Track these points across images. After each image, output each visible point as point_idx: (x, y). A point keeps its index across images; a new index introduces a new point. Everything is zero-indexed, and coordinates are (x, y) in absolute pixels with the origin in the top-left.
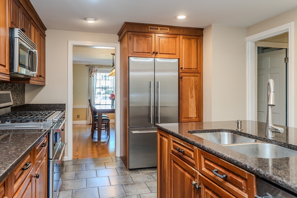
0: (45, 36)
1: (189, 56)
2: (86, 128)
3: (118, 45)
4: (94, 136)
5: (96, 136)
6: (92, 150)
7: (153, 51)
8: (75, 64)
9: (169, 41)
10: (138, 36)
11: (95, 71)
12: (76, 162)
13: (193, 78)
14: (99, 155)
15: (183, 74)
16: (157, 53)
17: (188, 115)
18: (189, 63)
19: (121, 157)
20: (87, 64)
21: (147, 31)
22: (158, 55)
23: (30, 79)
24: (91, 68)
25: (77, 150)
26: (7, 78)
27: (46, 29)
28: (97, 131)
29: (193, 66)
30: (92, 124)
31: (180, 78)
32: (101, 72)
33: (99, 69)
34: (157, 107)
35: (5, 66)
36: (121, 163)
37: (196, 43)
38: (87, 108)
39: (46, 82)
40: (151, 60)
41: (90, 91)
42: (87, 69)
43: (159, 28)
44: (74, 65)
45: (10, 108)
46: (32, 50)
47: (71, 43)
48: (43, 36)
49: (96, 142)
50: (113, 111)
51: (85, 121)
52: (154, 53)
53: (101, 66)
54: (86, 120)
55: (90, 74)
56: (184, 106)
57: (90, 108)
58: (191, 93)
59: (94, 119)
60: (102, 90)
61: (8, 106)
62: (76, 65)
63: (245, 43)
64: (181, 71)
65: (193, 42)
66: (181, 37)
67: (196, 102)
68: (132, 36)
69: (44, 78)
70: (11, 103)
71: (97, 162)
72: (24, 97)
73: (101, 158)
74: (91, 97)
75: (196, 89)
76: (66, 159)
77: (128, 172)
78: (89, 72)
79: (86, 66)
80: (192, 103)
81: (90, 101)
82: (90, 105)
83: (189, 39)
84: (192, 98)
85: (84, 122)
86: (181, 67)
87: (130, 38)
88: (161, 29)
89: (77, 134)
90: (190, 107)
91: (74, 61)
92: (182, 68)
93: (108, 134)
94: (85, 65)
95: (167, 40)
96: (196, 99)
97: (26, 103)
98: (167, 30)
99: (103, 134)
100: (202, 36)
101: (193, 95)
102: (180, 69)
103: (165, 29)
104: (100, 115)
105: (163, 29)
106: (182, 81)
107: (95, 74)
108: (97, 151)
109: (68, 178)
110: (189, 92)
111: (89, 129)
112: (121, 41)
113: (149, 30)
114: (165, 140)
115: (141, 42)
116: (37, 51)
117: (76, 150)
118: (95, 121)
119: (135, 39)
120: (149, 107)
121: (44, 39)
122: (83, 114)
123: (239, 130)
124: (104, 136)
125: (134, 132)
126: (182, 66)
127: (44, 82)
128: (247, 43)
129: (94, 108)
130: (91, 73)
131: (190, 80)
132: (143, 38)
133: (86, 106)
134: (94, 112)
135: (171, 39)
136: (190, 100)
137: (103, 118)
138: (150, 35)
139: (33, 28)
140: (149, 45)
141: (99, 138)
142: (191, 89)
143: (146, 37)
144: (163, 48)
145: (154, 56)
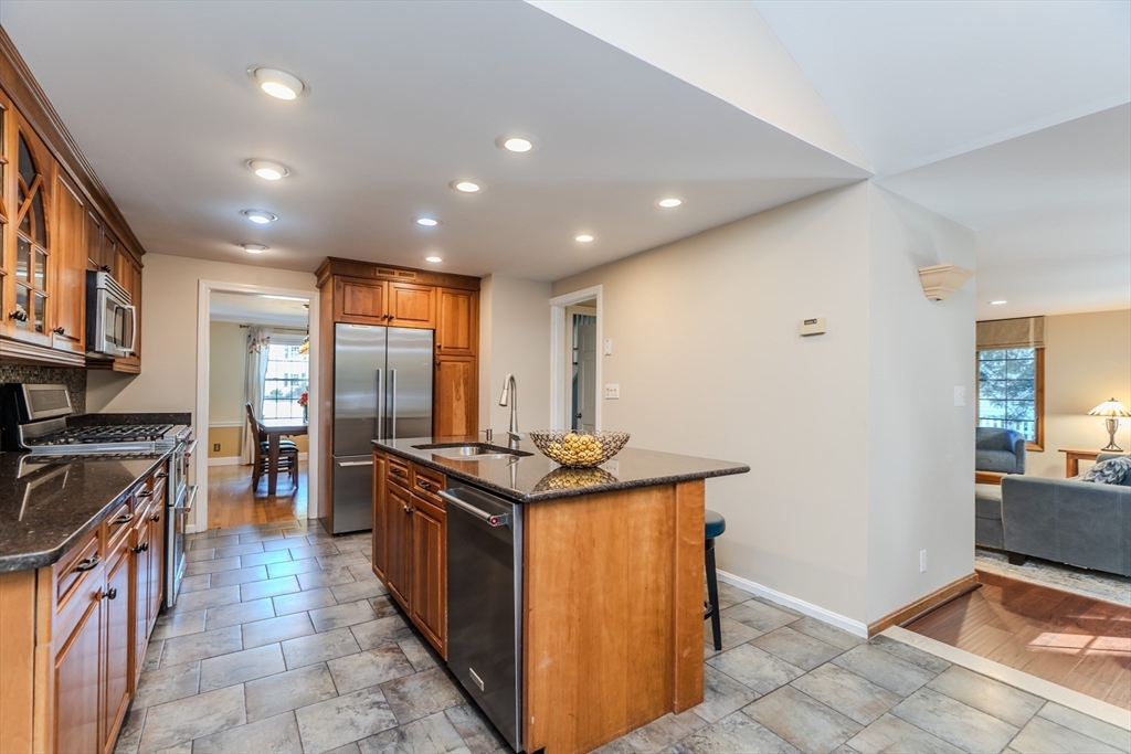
0: (142, 266)
1: (454, 325)
2: (239, 474)
3: (316, 295)
4: (259, 487)
5: (264, 486)
6: (256, 512)
7: (385, 313)
8: (216, 322)
9: (416, 298)
10: (354, 284)
11: (263, 340)
12: (215, 534)
13: (461, 364)
14: (270, 519)
15: (442, 358)
16: (392, 318)
17: (451, 431)
18: (455, 337)
19: (319, 519)
20: (244, 322)
21: (373, 275)
22: (395, 322)
23: (113, 361)
24: (253, 334)
25: (217, 515)
26: (77, 361)
27: (144, 252)
28: (266, 476)
29: (462, 342)
30: (254, 465)
31: (436, 365)
32: (279, 341)
33: (274, 336)
34: (391, 419)
35: (78, 341)
36: (318, 528)
37: (466, 303)
38: (241, 428)
39: (142, 367)
40: (380, 330)
41: (250, 387)
42: (242, 335)
43: (397, 272)
44: (213, 325)
45: (64, 419)
46: (122, 306)
47: (205, 287)
48: (137, 268)
49: (263, 499)
50: (304, 431)
51: (236, 458)
52: (385, 317)
53: (279, 329)
54: (240, 455)
55: (250, 347)
56: (443, 415)
57: (249, 424)
58: (457, 391)
59: (260, 450)
60: (286, 385)
61: (61, 416)
62: (216, 325)
63: (550, 307)
64: (437, 352)
65: (462, 301)
66: (440, 289)
67: (466, 407)
68: (342, 284)
69: (139, 358)
70: (69, 410)
71: (265, 531)
72: (84, 399)
73: (276, 523)
74: (253, 400)
75: (466, 384)
76: (190, 528)
77: (330, 540)
78: (248, 342)
79: (241, 326)
80: (459, 410)
81: (249, 408)
82: (251, 419)
83: (454, 295)
84: (458, 400)
85: (234, 460)
86: (438, 344)
87: (339, 287)
88: (400, 274)
89: (216, 486)
90: (454, 417)
91: (211, 315)
92: (440, 347)
93: (295, 482)
94: (236, 324)
95: (411, 293)
96: (466, 402)
97: (87, 411)
98: (412, 276)
99: (281, 483)
100: (479, 290)
101: (460, 396)
102: (437, 349)
103: (408, 275)
104: (275, 441)
105: (405, 275)
106: (439, 369)
107: (263, 348)
108: (267, 513)
109: (198, 559)
110: (454, 390)
111: (247, 474)
112: (321, 287)
113: (378, 274)
114: (382, 462)
115: (361, 295)
116: (133, 308)
117: (213, 513)
118: (262, 453)
119: (348, 289)
120: (376, 420)
121: (140, 273)
122: (230, 442)
123: (489, 443)
124: (283, 486)
125: (342, 464)
126: (440, 342)
127: (138, 366)
128: (553, 308)
129: (261, 426)
130: (254, 344)
131: (454, 369)
132: (365, 289)
133: (238, 420)
134: (261, 435)
135: (419, 294)
136: (455, 404)
137: (281, 446)
138: (379, 283)
139: (121, 257)
140: (377, 300)
141: (272, 490)
142: (458, 385)
143: (370, 286)
144: (404, 309)
145: (385, 322)
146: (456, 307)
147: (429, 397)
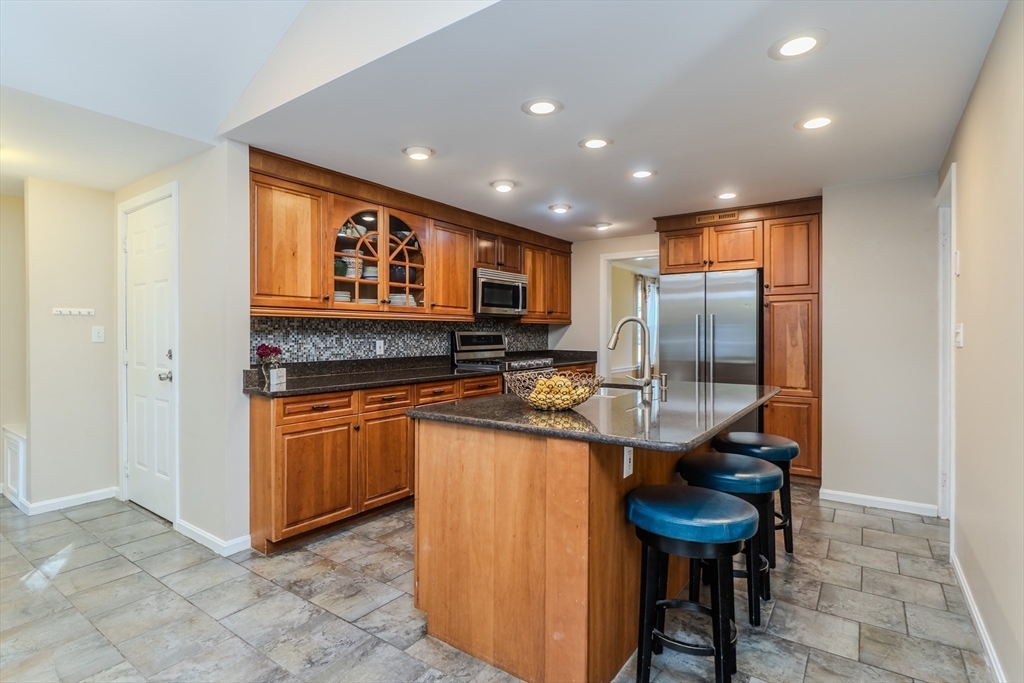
0: (568, 252)
1: (788, 260)
7: (706, 258)
9: (739, 237)
10: (676, 237)
13: (798, 304)
15: (771, 298)
16: (711, 263)
17: (785, 381)
18: (789, 274)
21: (693, 225)
22: (715, 265)
26: (471, 319)
29: (799, 279)
31: (763, 307)
34: (709, 364)
35: (465, 308)
37: (805, 230)
40: (700, 276)
43: (717, 216)
48: (561, 255)
52: (706, 263)
58: (793, 337)
64: (765, 292)
65: (799, 233)
66: (768, 222)
67: (806, 356)
68: (666, 239)
70: (504, 346)
72: (546, 340)
75: (805, 329)
80: (795, 358)
83: (787, 225)
84: (794, 346)
86: (766, 283)
87: (664, 243)
88: (720, 217)
90: (788, 366)
92: (769, 287)
95: (734, 234)
96: (806, 348)
97: (549, 348)
98: (733, 216)
100: (822, 212)
101: (797, 342)
103: (729, 216)
105: (726, 216)
106: (769, 312)
110: (788, 334)
113: (697, 223)
115: (682, 246)
119: (672, 243)
120: (694, 363)
126: (770, 282)
131: (789, 311)
132: (687, 240)
135: (742, 232)
136: (789, 350)
138: (699, 231)
139: (528, 253)
140: (699, 248)
142: (793, 330)
143: (690, 236)
144: (725, 252)
145: (706, 268)
146: (789, 239)
147: (753, 342)
